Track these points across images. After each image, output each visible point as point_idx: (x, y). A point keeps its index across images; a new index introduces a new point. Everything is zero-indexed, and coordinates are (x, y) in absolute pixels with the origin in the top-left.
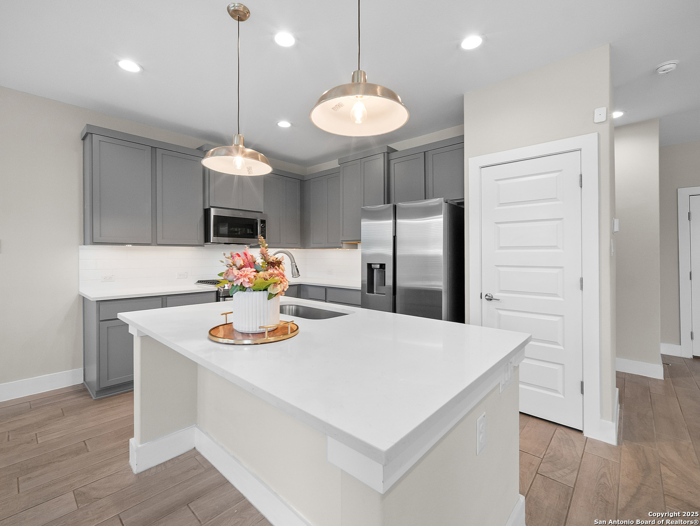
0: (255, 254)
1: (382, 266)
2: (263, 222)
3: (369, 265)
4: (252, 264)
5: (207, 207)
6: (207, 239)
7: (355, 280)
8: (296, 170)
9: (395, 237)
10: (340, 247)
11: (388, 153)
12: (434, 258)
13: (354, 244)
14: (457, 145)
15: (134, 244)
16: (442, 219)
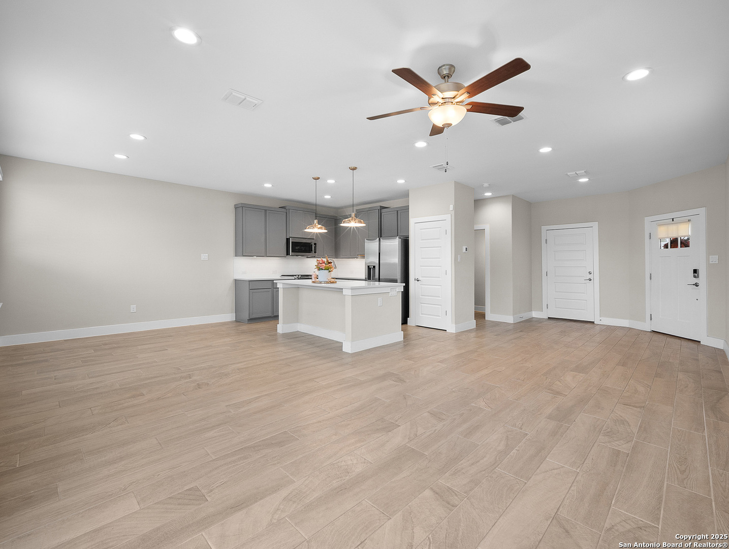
0: (325, 260)
1: (374, 267)
2: (315, 244)
3: (368, 266)
4: (324, 263)
5: (288, 237)
6: (288, 254)
7: (363, 274)
8: (332, 214)
9: (379, 253)
10: (357, 258)
11: (381, 209)
12: (394, 264)
13: (363, 256)
14: (406, 209)
15: (257, 256)
16: (397, 243)
